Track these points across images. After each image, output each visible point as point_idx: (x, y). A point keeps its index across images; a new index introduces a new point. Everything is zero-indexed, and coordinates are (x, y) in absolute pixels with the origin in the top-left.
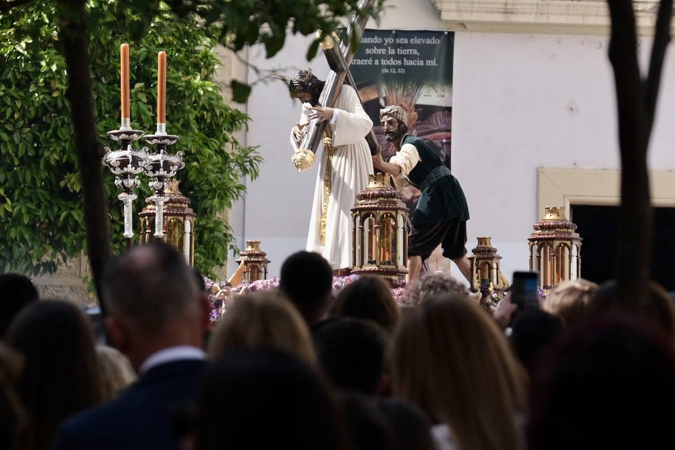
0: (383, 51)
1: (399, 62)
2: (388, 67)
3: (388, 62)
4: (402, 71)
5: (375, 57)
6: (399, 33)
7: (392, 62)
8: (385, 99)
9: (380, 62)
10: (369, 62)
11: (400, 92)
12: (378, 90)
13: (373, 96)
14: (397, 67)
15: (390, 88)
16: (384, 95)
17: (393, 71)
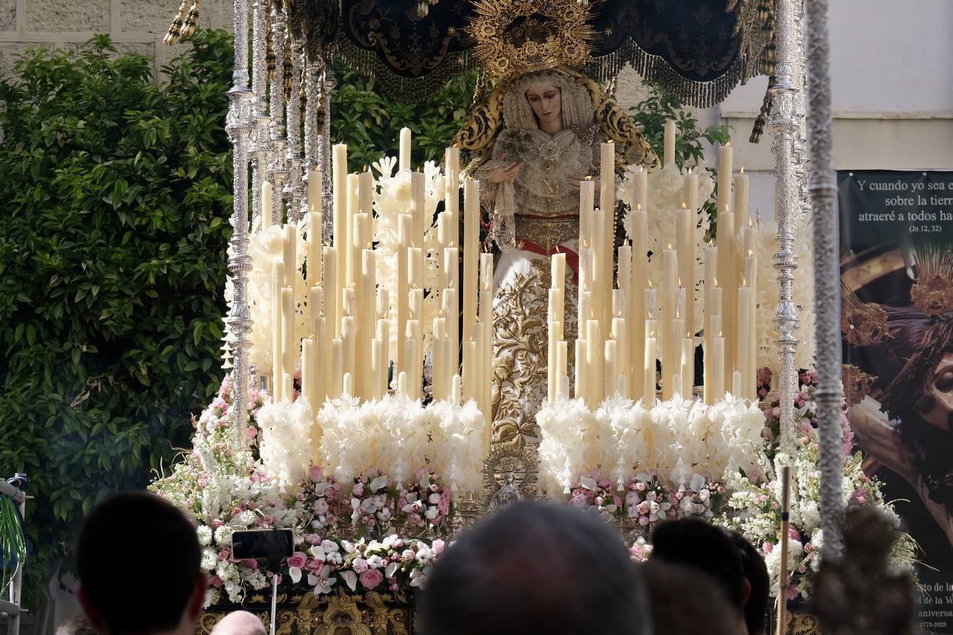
0: (910, 202)
1: (933, 217)
2: (918, 223)
3: (918, 217)
4: (937, 229)
5: (898, 209)
6: (932, 176)
7: (924, 216)
8: (914, 268)
9: (906, 217)
10: (892, 217)
11: (935, 258)
12: (905, 258)
13: (898, 265)
14: (930, 223)
15: (922, 254)
16: (913, 263)
17: (925, 229)
